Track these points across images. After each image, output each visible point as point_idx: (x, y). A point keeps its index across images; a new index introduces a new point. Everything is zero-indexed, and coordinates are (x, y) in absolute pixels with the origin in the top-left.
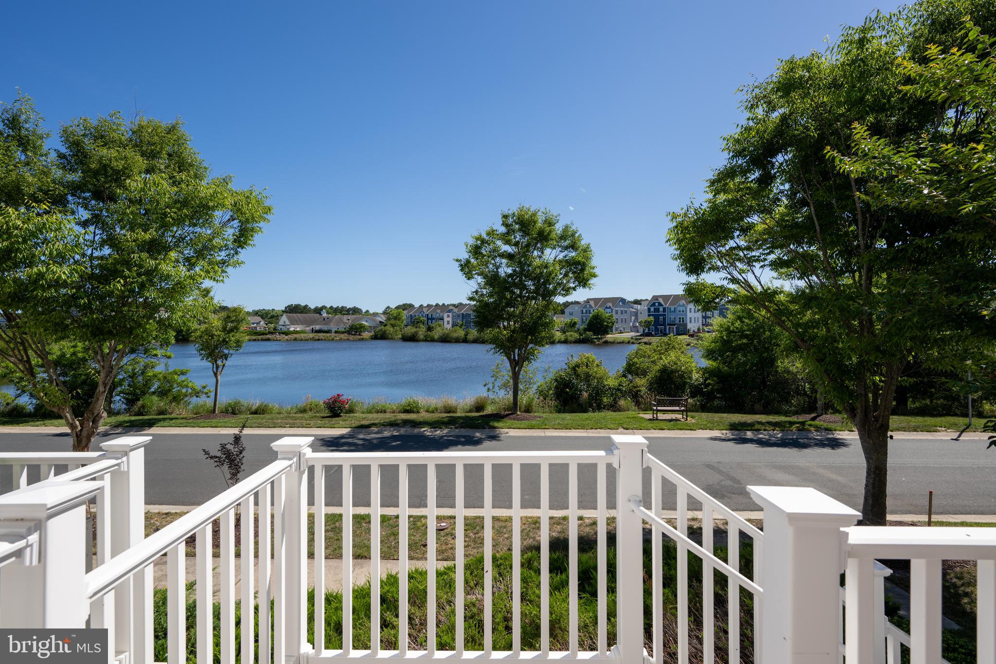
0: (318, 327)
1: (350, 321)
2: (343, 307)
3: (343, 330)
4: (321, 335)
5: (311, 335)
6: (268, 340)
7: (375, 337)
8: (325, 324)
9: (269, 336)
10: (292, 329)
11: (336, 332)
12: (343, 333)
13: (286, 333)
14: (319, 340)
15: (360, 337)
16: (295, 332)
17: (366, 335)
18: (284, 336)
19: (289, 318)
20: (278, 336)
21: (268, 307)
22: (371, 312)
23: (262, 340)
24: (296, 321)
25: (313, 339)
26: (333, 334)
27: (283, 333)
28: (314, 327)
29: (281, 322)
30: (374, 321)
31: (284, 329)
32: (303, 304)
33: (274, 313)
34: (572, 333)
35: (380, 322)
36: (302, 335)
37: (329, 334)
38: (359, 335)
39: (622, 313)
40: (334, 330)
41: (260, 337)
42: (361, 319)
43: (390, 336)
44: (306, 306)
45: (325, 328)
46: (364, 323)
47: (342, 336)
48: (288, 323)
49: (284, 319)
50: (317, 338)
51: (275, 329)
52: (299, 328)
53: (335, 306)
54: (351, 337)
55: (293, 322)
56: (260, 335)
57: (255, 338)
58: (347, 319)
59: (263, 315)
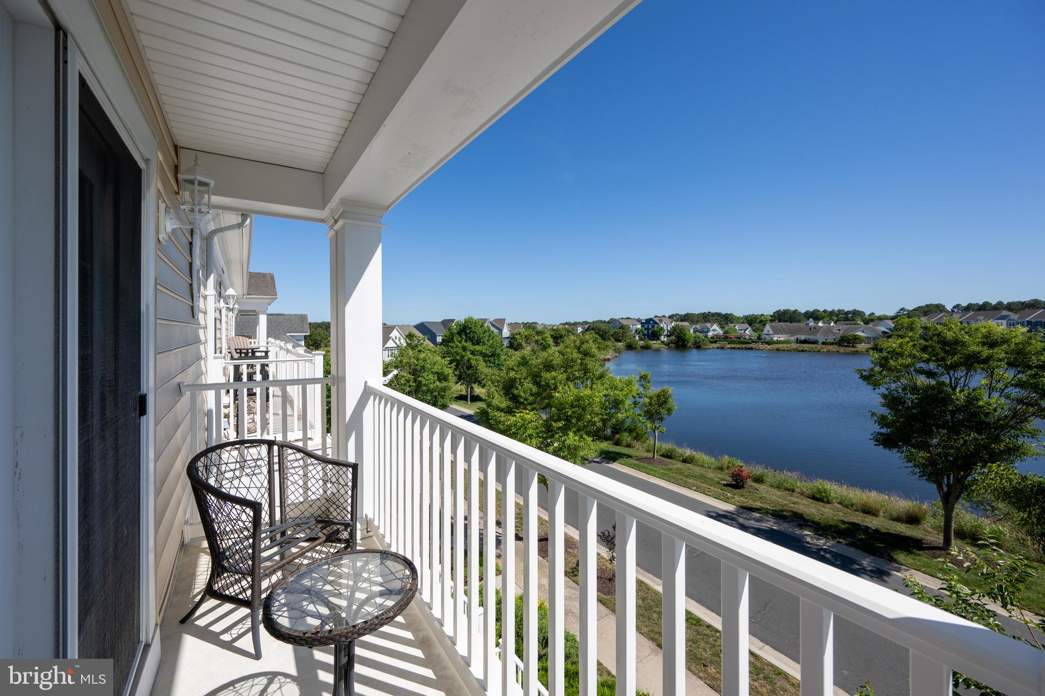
0: (803, 337)
1: (841, 332)
2: (839, 311)
3: (832, 341)
4: (806, 346)
5: (795, 346)
6: (751, 349)
8: (811, 334)
9: (753, 345)
10: (775, 339)
11: (823, 343)
12: (832, 344)
13: (768, 343)
14: (803, 351)
15: (853, 349)
16: (779, 342)
17: (862, 347)
18: (767, 346)
19: (772, 328)
20: (761, 346)
21: (757, 312)
22: (877, 314)
23: (746, 348)
24: (780, 331)
25: (797, 350)
26: (819, 346)
27: (766, 343)
28: (799, 336)
29: (765, 332)
30: (875, 331)
31: (768, 338)
32: (792, 309)
33: (763, 318)
35: (884, 332)
36: (785, 345)
37: (814, 346)
38: (853, 347)
40: (820, 341)
41: (744, 346)
42: (855, 329)
44: (796, 310)
45: (812, 338)
46: (860, 333)
47: (831, 348)
48: (771, 332)
49: (768, 328)
50: (801, 349)
51: (759, 338)
52: (782, 338)
53: (829, 309)
54: (842, 350)
55: (776, 331)
56: (744, 344)
57: (738, 346)
58: (838, 329)
59: (751, 321)
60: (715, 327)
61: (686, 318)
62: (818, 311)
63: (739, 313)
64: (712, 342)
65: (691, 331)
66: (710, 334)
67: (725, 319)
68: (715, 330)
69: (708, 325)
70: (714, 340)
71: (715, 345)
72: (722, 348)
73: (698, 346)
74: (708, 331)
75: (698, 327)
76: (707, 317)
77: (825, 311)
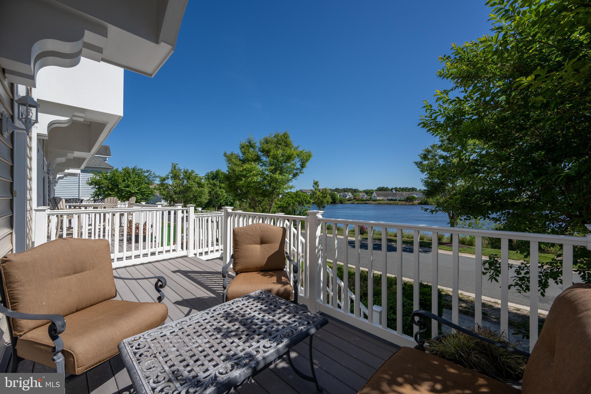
0: (390, 198)
1: (407, 195)
2: (406, 188)
3: (403, 199)
4: (392, 202)
5: (387, 202)
6: (367, 203)
7: (421, 204)
8: (394, 196)
11: (399, 200)
12: (403, 201)
13: (375, 201)
15: (412, 203)
16: (379, 200)
17: (416, 202)
19: (376, 193)
20: (371, 202)
21: (370, 189)
24: (380, 195)
25: (387, 204)
26: (398, 202)
27: (373, 201)
28: (388, 198)
29: (373, 195)
31: (374, 199)
32: (385, 187)
33: (372, 191)
36: (382, 202)
37: (396, 202)
40: (398, 199)
41: (363, 202)
42: (413, 194)
43: (430, 203)
44: (387, 187)
45: (394, 198)
46: (415, 196)
47: (402, 202)
48: (376, 196)
50: (389, 203)
51: (370, 198)
52: (381, 198)
53: (402, 187)
54: (407, 203)
55: (378, 195)
56: (364, 202)
57: (361, 202)
59: (368, 192)
60: (350, 194)
61: (337, 190)
62: (397, 188)
63: (361, 189)
64: (348, 201)
65: (338, 196)
66: (347, 198)
67: (354, 191)
68: (349, 195)
69: (346, 193)
70: (349, 200)
71: (350, 202)
72: (353, 203)
73: (341, 202)
74: (346, 197)
75: (341, 194)
76: (345, 190)
77: (400, 188)
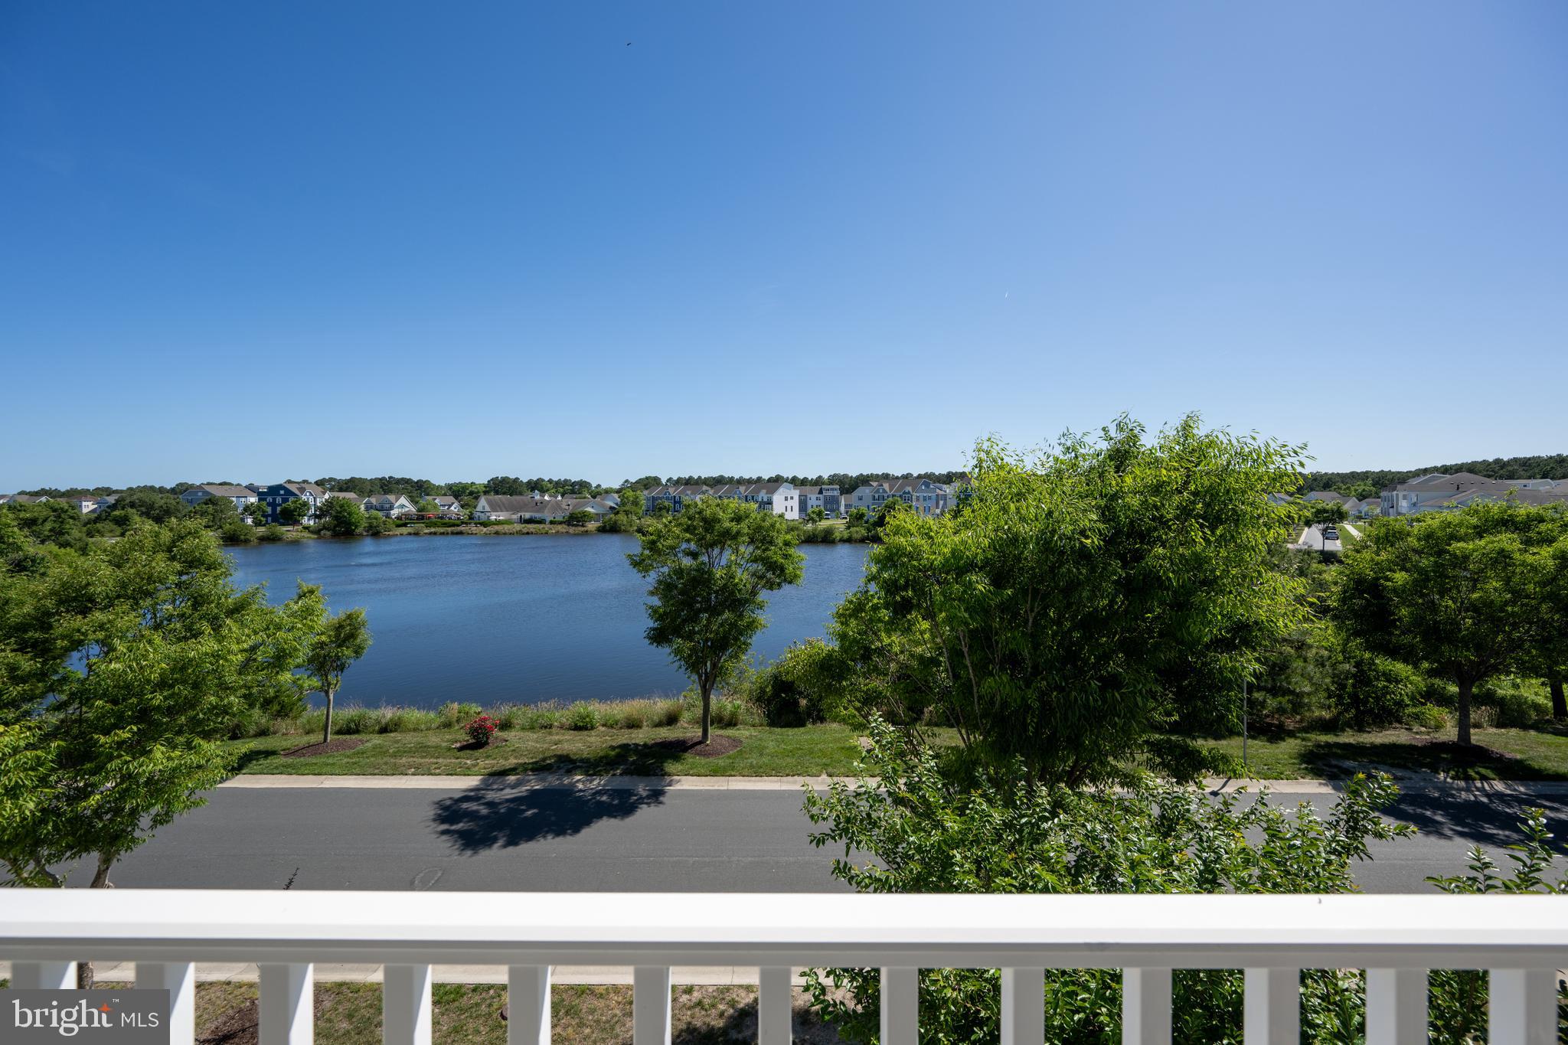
0: (527, 515)
1: (571, 507)
2: (566, 481)
3: (561, 519)
4: (531, 527)
5: (518, 527)
6: (461, 533)
7: (602, 530)
8: (538, 511)
9: (462, 528)
10: (493, 518)
11: (552, 522)
12: (561, 523)
13: (484, 524)
14: (528, 533)
15: (583, 529)
16: (498, 523)
17: (592, 526)
18: (482, 528)
19: (489, 502)
20: (474, 529)
21: (466, 479)
22: (604, 486)
23: (453, 533)
24: (499, 506)
25: (520, 533)
26: (547, 527)
27: (481, 524)
28: (522, 514)
29: (479, 508)
30: (603, 506)
31: (483, 517)
32: (512, 476)
33: (473, 489)
34: (857, 529)
35: (612, 508)
36: (506, 527)
37: (542, 526)
38: (583, 526)
39: (925, 500)
40: (548, 520)
41: (449, 529)
42: (585, 504)
43: (623, 528)
44: (517, 479)
45: (538, 515)
46: (589, 509)
47: (560, 528)
48: (487, 508)
49: (483, 503)
50: (525, 531)
51: (471, 518)
52: (502, 516)
53: (555, 479)
54: (572, 530)
55: (495, 507)
56: (450, 527)
57: (441, 530)
58: (568, 504)
59: (458, 491)
60: (403, 500)
61: (350, 485)
62: (543, 480)
63: (439, 480)
64: (398, 526)
65: (361, 507)
66: (395, 513)
67: (418, 489)
68: (402, 505)
69: (391, 498)
70: (403, 521)
71: (404, 530)
72: (416, 534)
73: (375, 533)
74: (391, 508)
75: (373, 500)
76: (387, 485)
77: (550, 481)
